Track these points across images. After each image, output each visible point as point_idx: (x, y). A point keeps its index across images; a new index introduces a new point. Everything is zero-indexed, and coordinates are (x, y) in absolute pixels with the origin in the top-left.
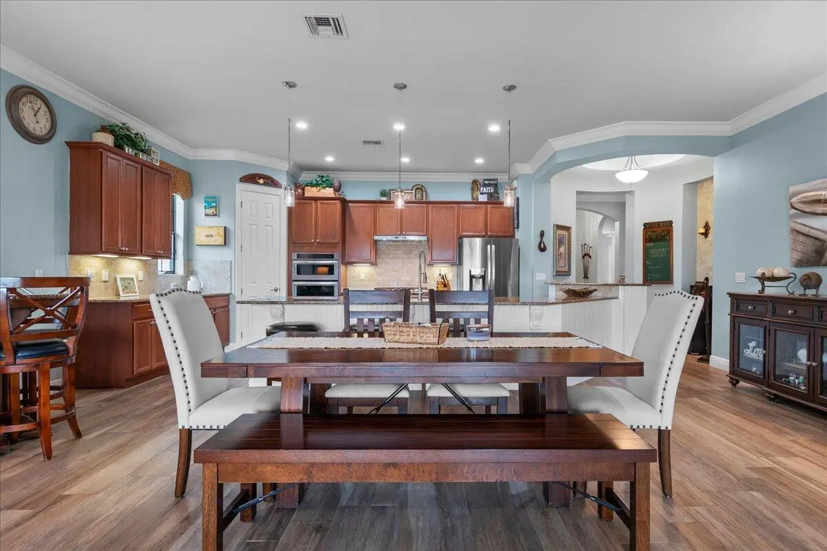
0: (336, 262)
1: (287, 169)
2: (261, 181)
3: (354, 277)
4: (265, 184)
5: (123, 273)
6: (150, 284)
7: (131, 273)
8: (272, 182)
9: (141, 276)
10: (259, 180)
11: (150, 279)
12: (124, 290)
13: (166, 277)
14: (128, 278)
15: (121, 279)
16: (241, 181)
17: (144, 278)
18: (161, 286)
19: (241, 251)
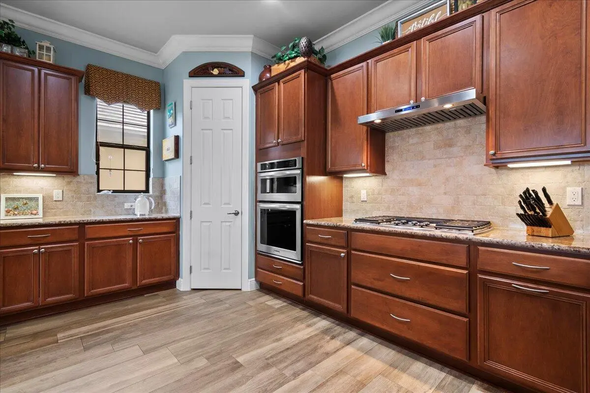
0: (299, 172)
1: (250, 50)
2: (216, 72)
3: (352, 197)
4: (220, 75)
5: (17, 192)
6: (80, 204)
7: (35, 192)
8: (230, 70)
9: (57, 194)
10: (213, 70)
11: (79, 199)
12: (8, 212)
13: (115, 197)
14: (26, 199)
15: (7, 199)
16: (190, 76)
17: (65, 198)
18: (103, 207)
19: (191, 164)
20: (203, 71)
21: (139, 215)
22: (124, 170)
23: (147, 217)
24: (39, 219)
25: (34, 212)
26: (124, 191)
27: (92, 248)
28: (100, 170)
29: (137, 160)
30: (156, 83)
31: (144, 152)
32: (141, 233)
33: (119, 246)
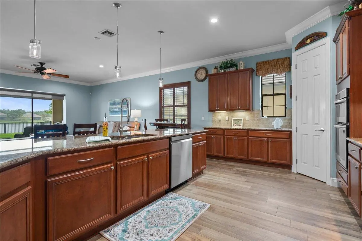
1: (330, 15)
2: (309, 41)
4: (312, 42)
5: (236, 118)
6: (255, 122)
7: (241, 117)
8: (317, 36)
9: (247, 119)
10: (307, 41)
11: (254, 120)
12: (234, 124)
13: (268, 119)
14: (238, 120)
15: (234, 120)
16: (295, 50)
17: (250, 120)
18: (263, 124)
19: (296, 100)
20: (302, 44)
21: (275, 128)
22: (274, 106)
23: (280, 129)
24: (241, 127)
25: (240, 125)
26: (274, 117)
27: (252, 140)
28: (264, 107)
29: (280, 100)
30: (287, 58)
31: (284, 96)
32: (270, 136)
33: (262, 141)
